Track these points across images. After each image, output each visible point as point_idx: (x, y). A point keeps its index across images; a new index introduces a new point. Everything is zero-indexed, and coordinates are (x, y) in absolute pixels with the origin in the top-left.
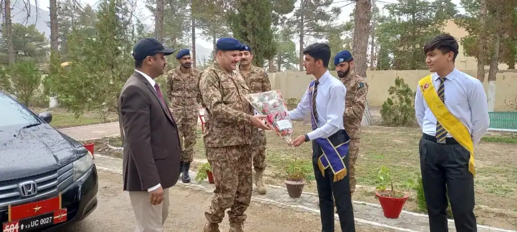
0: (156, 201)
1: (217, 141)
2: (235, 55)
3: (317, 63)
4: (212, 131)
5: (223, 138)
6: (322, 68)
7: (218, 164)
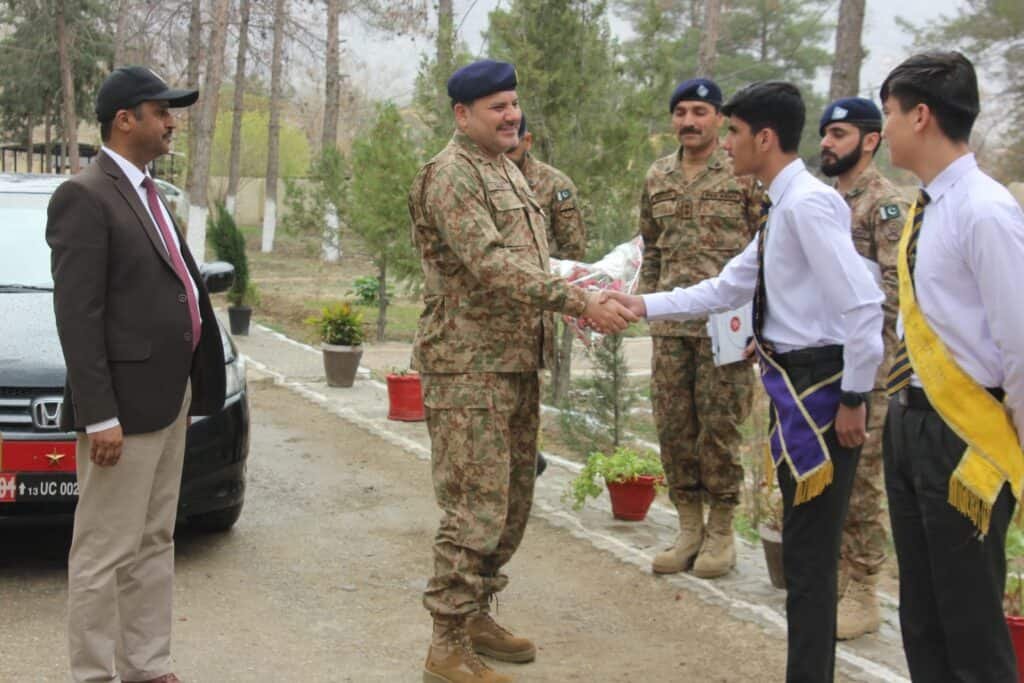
0: (102, 457)
1: (467, 356)
2: (501, 107)
3: (759, 138)
4: (452, 325)
5: (484, 349)
6: (777, 154)
7: (459, 419)
